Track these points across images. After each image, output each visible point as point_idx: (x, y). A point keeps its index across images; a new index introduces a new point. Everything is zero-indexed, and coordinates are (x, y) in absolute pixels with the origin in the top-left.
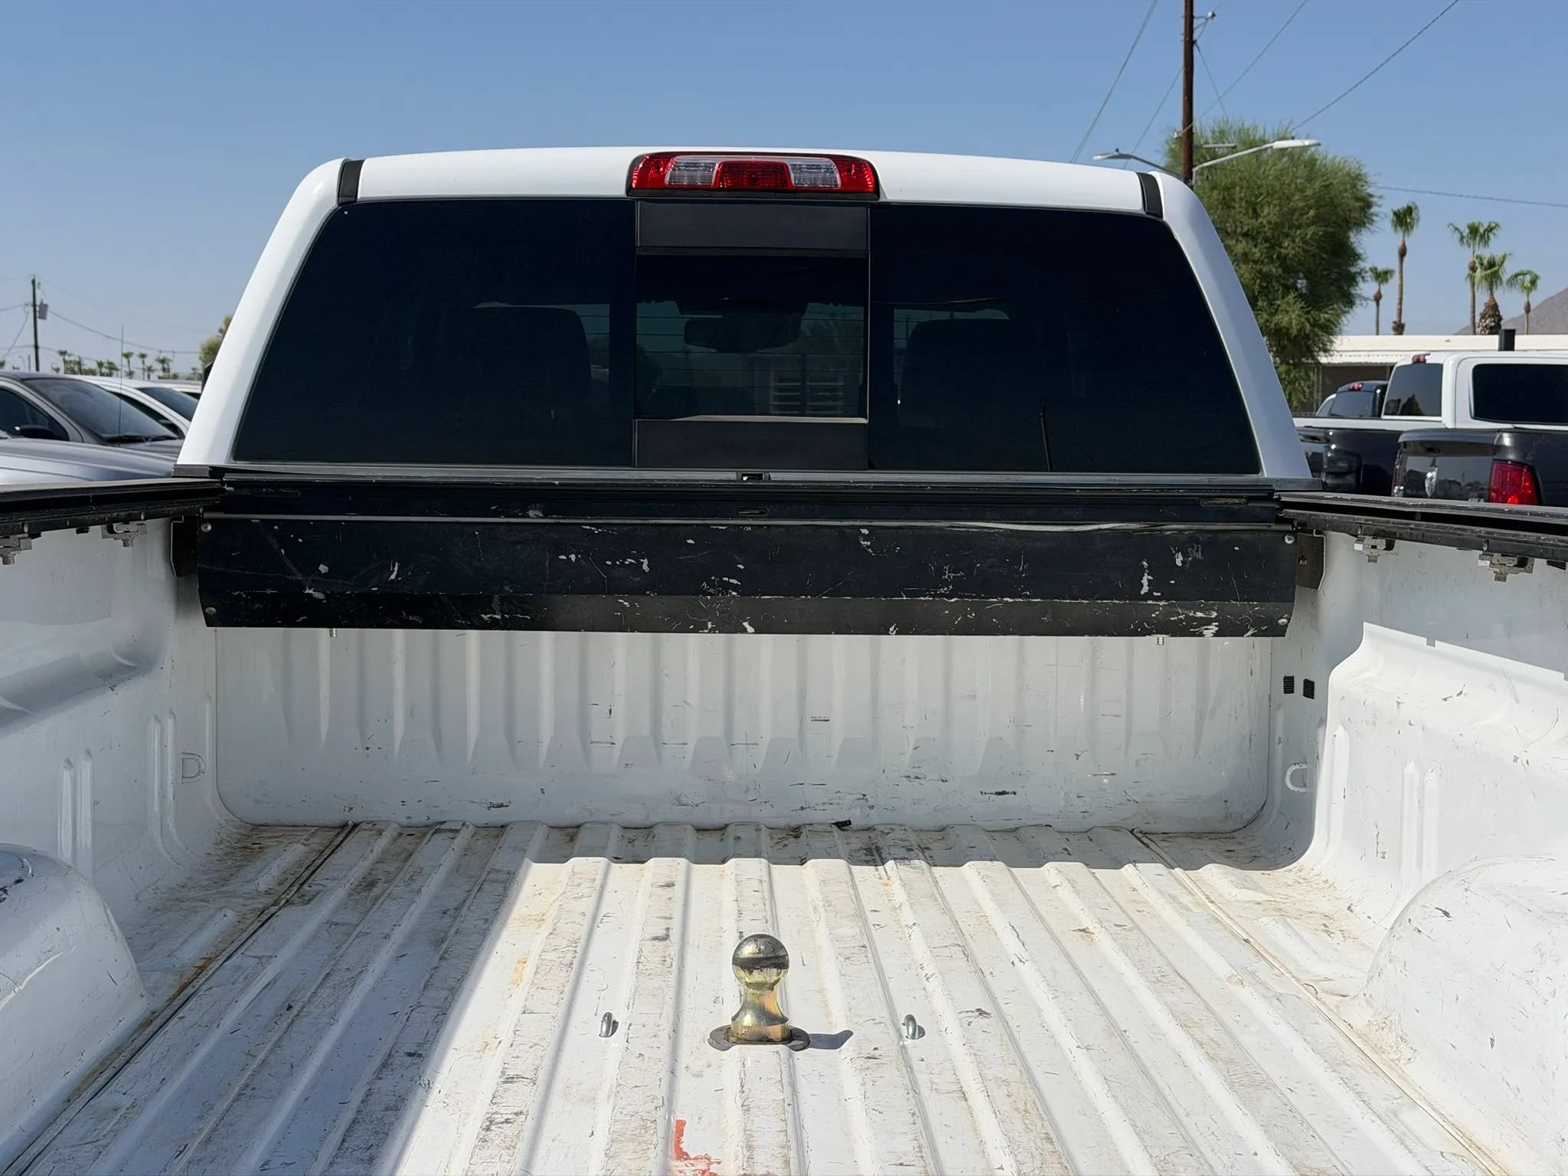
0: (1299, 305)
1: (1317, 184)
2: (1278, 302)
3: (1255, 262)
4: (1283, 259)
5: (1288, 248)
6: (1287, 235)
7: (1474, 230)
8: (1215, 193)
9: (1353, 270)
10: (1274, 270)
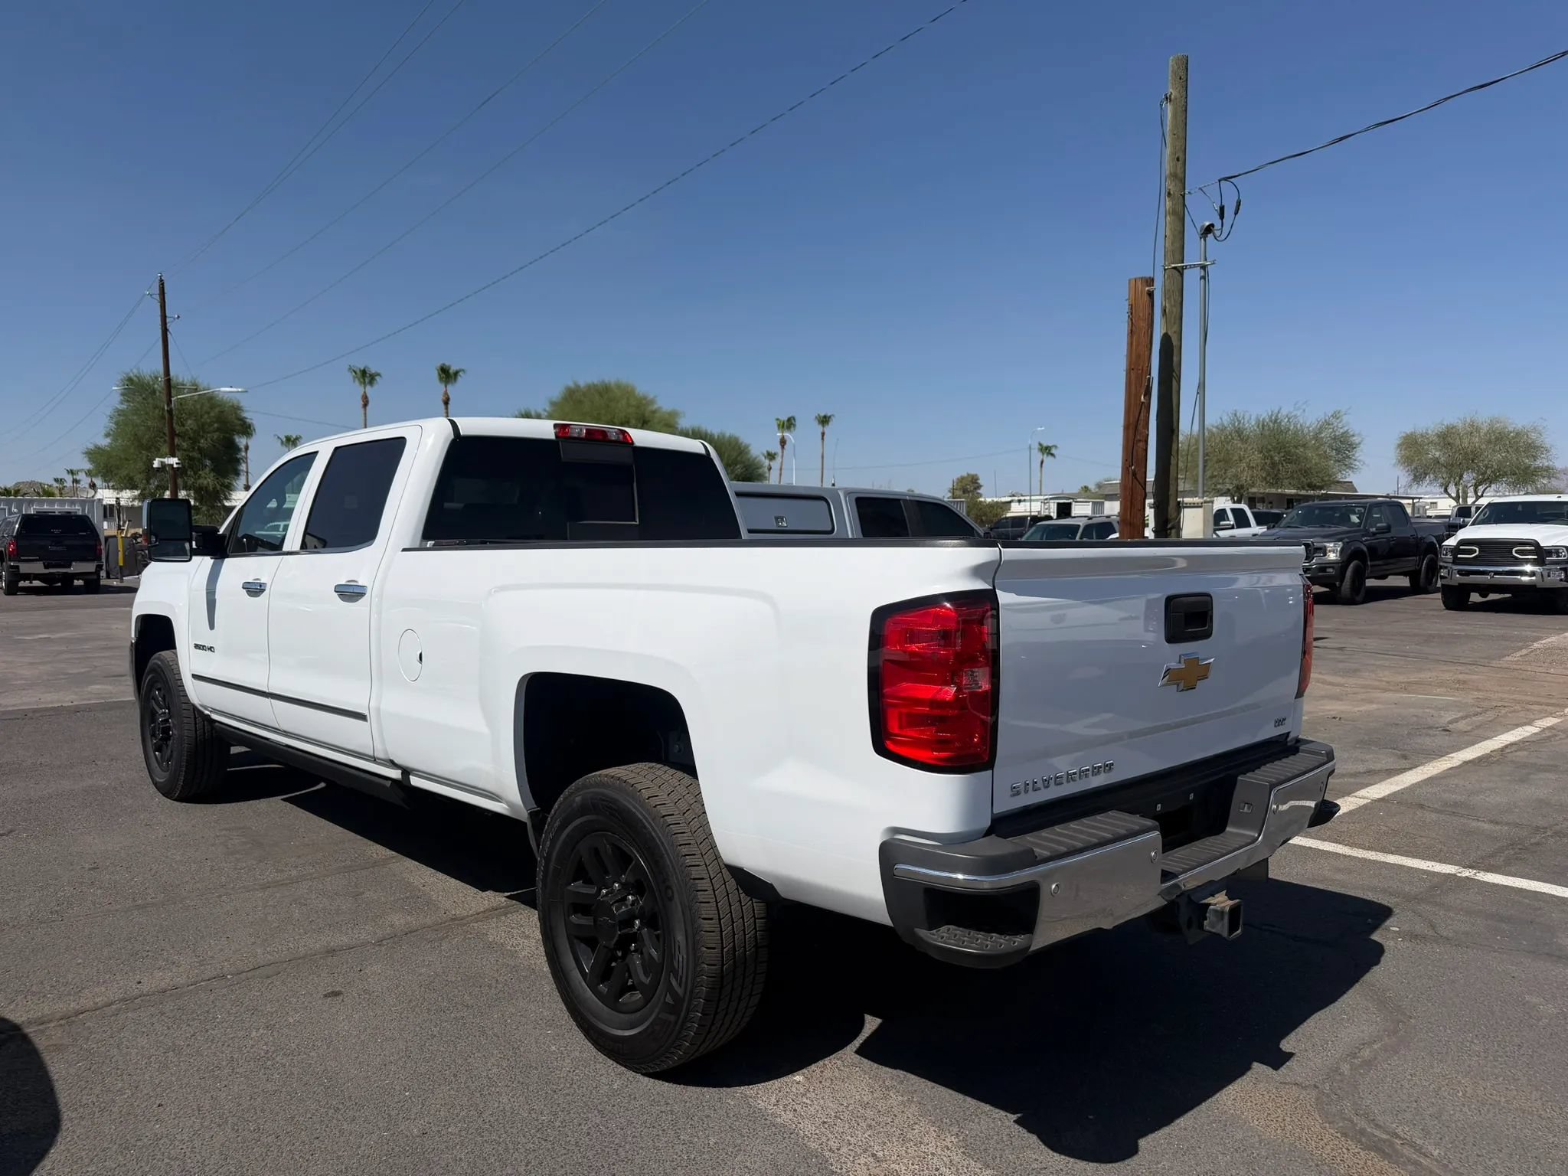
0: (212, 474)
1: (217, 410)
2: (200, 472)
3: (185, 450)
4: (200, 450)
5: (203, 443)
6: (203, 437)
7: (288, 439)
8: (157, 411)
9: (238, 456)
10: (196, 454)
